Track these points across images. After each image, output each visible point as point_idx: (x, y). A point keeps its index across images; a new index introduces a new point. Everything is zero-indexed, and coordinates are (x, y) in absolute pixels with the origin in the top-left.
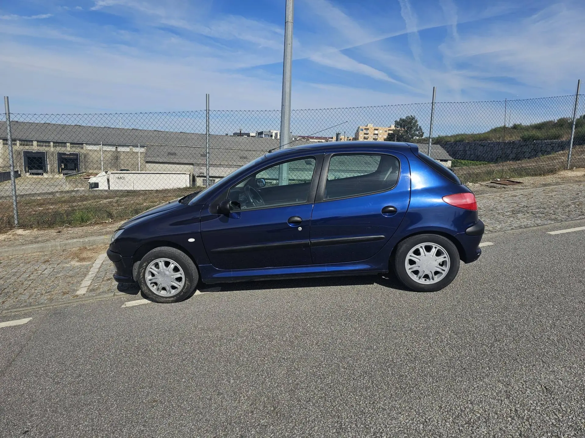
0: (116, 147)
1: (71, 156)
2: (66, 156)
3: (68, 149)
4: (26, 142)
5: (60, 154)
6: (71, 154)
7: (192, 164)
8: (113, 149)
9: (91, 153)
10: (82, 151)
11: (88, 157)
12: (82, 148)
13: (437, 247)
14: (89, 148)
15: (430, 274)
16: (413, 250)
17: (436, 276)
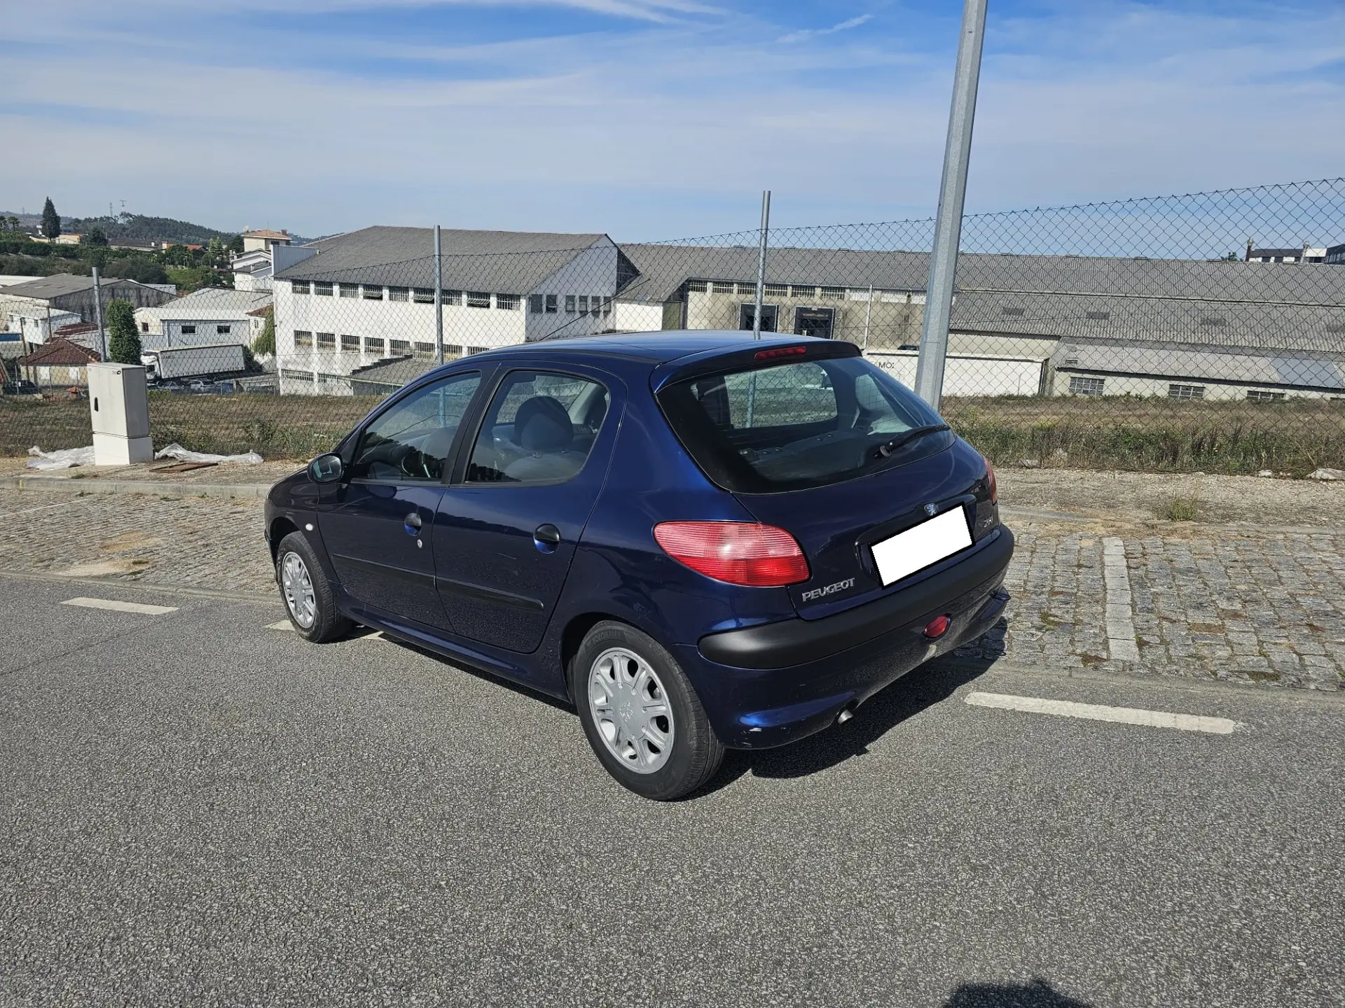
0: (909, 296)
1: (819, 315)
2: (811, 315)
3: (817, 301)
4: (747, 286)
5: (801, 311)
6: (821, 311)
7: (1057, 338)
8: (902, 299)
9: (856, 308)
10: (840, 303)
11: (850, 316)
12: (842, 297)
13: (646, 671)
14: (856, 296)
15: (636, 743)
16: (602, 658)
17: (652, 757)
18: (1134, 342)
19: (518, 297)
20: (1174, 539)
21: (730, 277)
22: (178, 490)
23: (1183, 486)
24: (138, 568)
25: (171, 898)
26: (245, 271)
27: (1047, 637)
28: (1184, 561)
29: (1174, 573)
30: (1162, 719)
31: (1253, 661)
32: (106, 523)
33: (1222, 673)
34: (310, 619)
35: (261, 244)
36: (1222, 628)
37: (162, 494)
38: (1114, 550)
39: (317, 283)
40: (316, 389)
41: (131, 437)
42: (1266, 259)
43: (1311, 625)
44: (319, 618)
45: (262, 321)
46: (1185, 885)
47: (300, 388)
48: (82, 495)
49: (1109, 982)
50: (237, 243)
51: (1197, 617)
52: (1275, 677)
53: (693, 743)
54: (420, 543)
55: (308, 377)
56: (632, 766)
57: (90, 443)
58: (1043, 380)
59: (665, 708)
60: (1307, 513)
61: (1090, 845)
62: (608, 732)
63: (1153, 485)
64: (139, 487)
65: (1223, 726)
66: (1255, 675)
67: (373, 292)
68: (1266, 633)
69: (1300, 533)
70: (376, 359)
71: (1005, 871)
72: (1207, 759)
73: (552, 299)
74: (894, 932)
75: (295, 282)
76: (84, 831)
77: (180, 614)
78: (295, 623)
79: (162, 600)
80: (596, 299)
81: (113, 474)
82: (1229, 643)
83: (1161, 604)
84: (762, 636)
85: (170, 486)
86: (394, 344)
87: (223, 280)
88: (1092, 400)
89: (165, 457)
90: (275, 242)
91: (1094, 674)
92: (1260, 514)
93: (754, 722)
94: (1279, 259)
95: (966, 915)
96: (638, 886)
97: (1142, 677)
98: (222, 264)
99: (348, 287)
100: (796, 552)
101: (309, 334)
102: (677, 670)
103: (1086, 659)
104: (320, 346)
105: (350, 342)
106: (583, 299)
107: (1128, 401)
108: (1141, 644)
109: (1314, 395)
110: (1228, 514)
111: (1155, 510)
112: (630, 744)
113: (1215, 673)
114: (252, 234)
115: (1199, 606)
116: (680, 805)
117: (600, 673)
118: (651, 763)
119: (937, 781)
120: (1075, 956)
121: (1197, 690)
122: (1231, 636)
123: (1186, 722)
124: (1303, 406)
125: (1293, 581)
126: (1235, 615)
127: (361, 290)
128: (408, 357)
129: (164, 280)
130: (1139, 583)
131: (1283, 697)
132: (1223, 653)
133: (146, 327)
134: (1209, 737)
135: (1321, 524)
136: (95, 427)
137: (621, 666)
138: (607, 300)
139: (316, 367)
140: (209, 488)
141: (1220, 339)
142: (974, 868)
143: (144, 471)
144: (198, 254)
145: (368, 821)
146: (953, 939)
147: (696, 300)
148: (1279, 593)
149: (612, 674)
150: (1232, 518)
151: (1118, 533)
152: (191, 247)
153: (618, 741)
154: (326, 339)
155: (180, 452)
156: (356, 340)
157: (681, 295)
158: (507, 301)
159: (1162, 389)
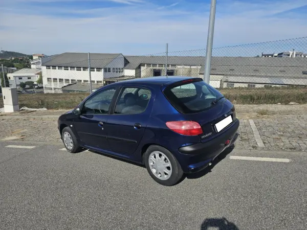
0: (190, 66)
1: (171, 71)
2: (169, 71)
3: (170, 68)
4: (154, 65)
7: (223, 75)
9: (179, 70)
10: (176, 69)
12: (176, 67)
13: (164, 156)
14: (179, 67)
15: (162, 173)
16: (152, 154)
17: (166, 176)
18: (240, 75)
19: (101, 69)
20: (264, 119)
21: (150, 63)
22: (28, 117)
23: (263, 107)
24: (23, 137)
25: (55, 218)
26: (34, 64)
27: (243, 143)
28: (267, 124)
29: (266, 127)
30: (274, 160)
31: (288, 146)
32: (11, 126)
33: (283, 148)
34: (71, 148)
35: (37, 57)
36: (280, 138)
37: (24, 119)
38: (252, 122)
39: (52, 66)
40: (53, 92)
41: (14, 105)
42: (265, 56)
43: (299, 137)
44: (74, 147)
45: (39, 76)
46: (291, 197)
47: (49, 91)
48: (3, 120)
49: (282, 221)
50: (31, 57)
51: (274, 136)
52: (295, 149)
53: (177, 173)
54: (103, 129)
55: (51, 89)
56: (161, 178)
57: (3, 107)
58: (221, 84)
59: (169, 164)
60: (290, 112)
61: (268, 189)
62: (154, 171)
63: (256, 107)
64: (17, 117)
65: (287, 160)
66: (291, 149)
67: (66, 68)
68: (290, 139)
69: (290, 116)
70: (68, 84)
71: (251, 197)
72: (286, 168)
73: (109, 69)
74: (231, 213)
75: (47, 66)
76: (28, 203)
77: (36, 148)
78: (67, 148)
79: (31, 145)
80: (119, 69)
81: (10, 114)
82: (283, 142)
83: (266, 134)
84: (193, 147)
85: (25, 116)
86: (72, 80)
87: (28, 66)
88: (232, 88)
89: (22, 110)
90: (41, 57)
91: (256, 150)
92: (281, 113)
93: (192, 167)
94: (268, 56)
95: (246, 208)
96: (169, 206)
97: (266, 150)
98: (28, 62)
99: (60, 67)
100: (200, 127)
101: (51, 79)
102: (172, 156)
103: (253, 147)
104: (54, 81)
105: (61, 80)
106: (117, 69)
107: (240, 88)
108: (264, 143)
109: (278, 86)
110: (274, 113)
111: (258, 113)
112: (160, 173)
113: (282, 149)
114: (34, 55)
115: (274, 134)
116: (173, 187)
117: (152, 157)
118: (166, 178)
119: (229, 177)
120: (273, 215)
121: (279, 153)
122: (283, 140)
123: (279, 160)
124: (277, 88)
125: (292, 128)
126: (282, 135)
127: (63, 68)
128: (75, 83)
129: (13, 67)
130: (259, 129)
131: (297, 153)
132: (282, 144)
133: (10, 78)
134: (285, 163)
135: (294, 114)
136: (4, 103)
137: (157, 155)
138: (122, 69)
139: (53, 87)
140: (36, 117)
141: (258, 74)
142: (244, 197)
143: (18, 113)
144: (21, 60)
145: (99, 196)
146: (245, 214)
147: (142, 68)
148: (290, 130)
149: (155, 157)
150: (275, 114)
151: (251, 118)
152: (20, 59)
153: (157, 173)
154: (55, 80)
155: (26, 108)
156: (62, 80)
157: (139, 67)
158: (99, 69)
159: (246, 85)
